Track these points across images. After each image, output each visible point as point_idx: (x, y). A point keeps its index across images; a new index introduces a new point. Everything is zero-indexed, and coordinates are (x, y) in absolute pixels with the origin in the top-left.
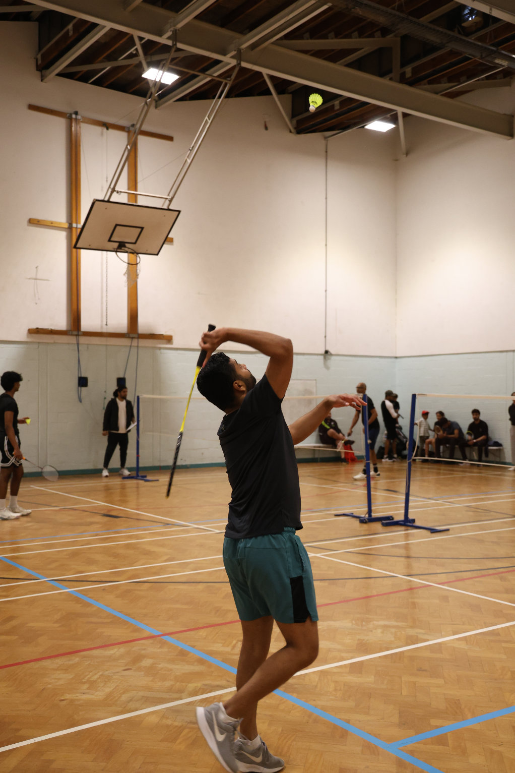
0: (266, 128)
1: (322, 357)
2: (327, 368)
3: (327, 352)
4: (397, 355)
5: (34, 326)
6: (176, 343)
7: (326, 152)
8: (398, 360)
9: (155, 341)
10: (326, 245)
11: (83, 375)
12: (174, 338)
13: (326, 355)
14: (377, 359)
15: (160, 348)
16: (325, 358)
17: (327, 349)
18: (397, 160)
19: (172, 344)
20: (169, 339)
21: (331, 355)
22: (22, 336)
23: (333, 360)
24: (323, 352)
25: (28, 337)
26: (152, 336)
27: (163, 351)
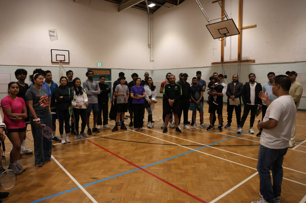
5: (213, 62)
6: (256, 62)
9: (248, 62)
11: (225, 75)
12: (255, 61)
15: (251, 65)
19: (255, 63)
20: (254, 61)
22: (210, 65)
25: (212, 65)
26: (247, 61)
27: (252, 66)
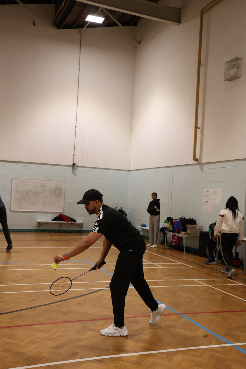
0: (34, 25)
1: (71, 168)
2: (75, 174)
3: (74, 164)
4: (130, 170)
7: (81, 41)
8: (131, 172)
10: (78, 99)
13: (74, 166)
14: (115, 171)
16: (73, 168)
17: (74, 163)
18: (136, 48)
21: (78, 166)
23: (79, 171)
24: (72, 165)
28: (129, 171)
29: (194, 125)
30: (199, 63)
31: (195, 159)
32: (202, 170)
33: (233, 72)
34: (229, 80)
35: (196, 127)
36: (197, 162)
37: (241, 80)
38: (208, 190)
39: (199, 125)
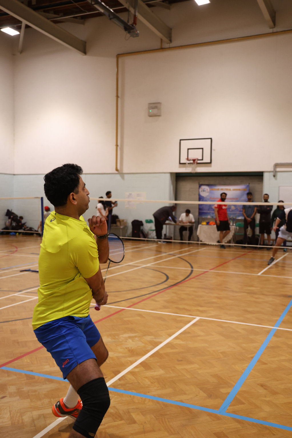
14: (3, 175)
28: (14, 175)
29: (115, 144)
30: (117, 97)
31: (117, 170)
32: (123, 178)
33: (155, 111)
34: (150, 116)
35: (117, 145)
36: (117, 172)
37: (160, 118)
38: (131, 193)
39: (119, 144)
